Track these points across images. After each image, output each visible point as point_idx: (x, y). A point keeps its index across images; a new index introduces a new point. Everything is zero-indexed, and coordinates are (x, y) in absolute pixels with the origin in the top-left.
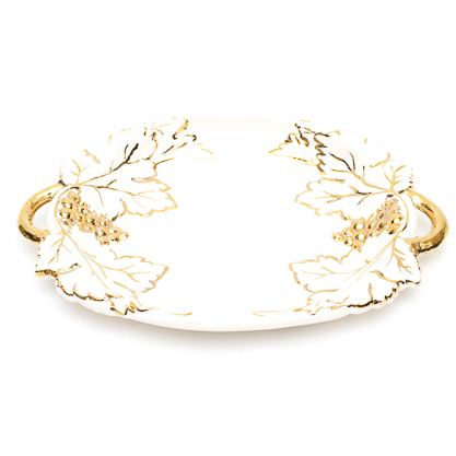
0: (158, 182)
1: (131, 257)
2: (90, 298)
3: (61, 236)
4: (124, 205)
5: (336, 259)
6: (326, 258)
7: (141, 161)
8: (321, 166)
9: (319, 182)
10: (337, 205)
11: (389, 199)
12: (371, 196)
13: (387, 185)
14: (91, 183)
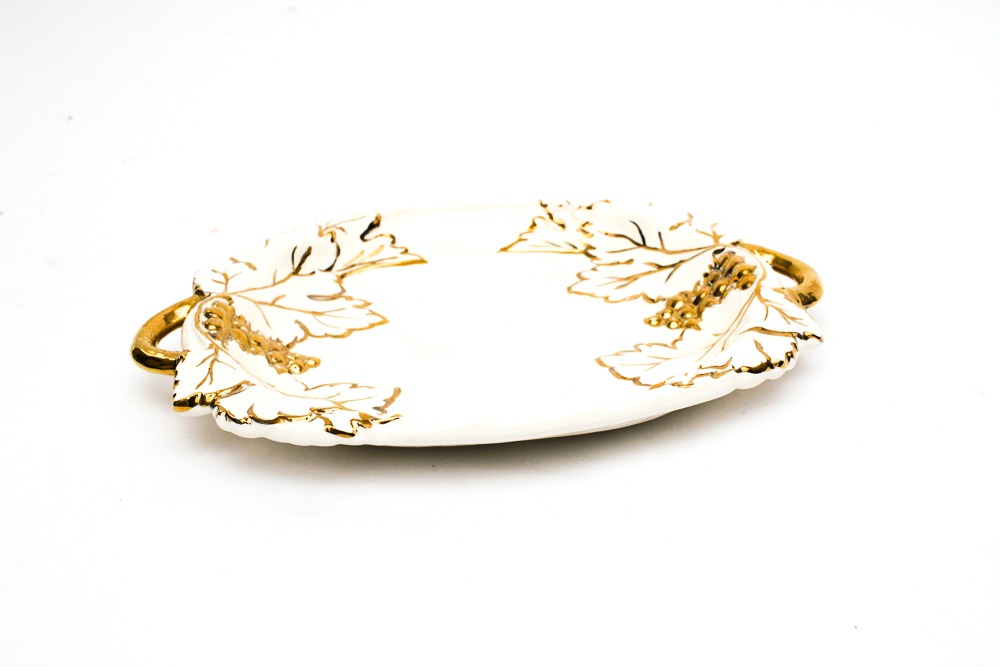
0: (350, 298)
1: (331, 385)
2: (285, 418)
3: (212, 351)
4: (304, 328)
5: (666, 346)
6: (650, 345)
7: (317, 273)
8: (591, 252)
9: (594, 269)
10: (635, 288)
11: (718, 256)
12: (683, 265)
13: (710, 242)
14: (247, 294)
